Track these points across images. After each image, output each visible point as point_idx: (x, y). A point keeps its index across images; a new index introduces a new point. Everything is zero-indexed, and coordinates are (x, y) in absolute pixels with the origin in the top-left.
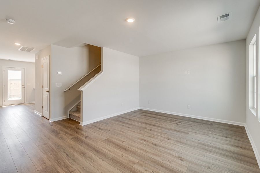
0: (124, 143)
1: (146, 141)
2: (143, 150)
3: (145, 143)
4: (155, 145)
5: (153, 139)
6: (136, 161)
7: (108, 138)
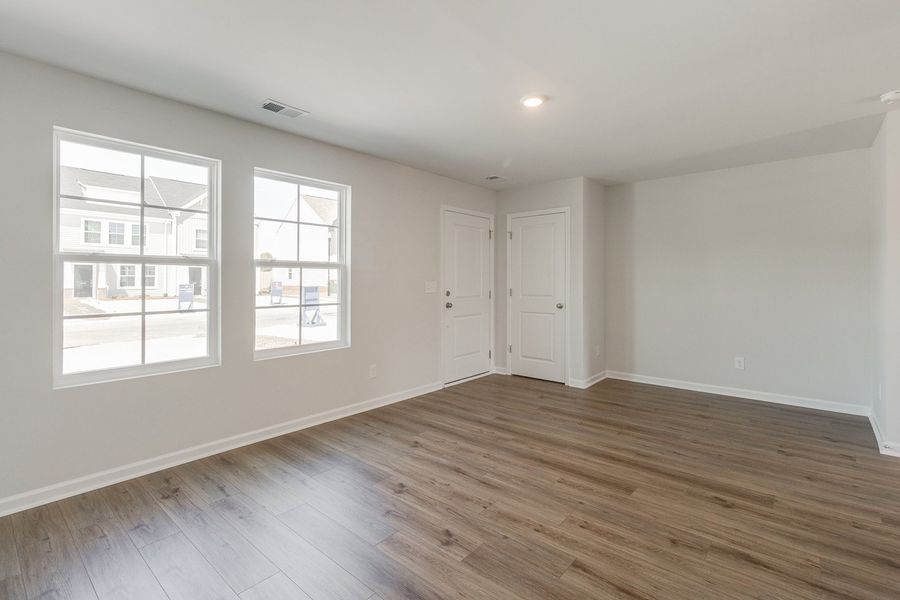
0: (557, 478)
1: (484, 483)
2: (495, 459)
3: (488, 477)
4: (458, 471)
5: (458, 489)
6: (510, 443)
7: (629, 497)
